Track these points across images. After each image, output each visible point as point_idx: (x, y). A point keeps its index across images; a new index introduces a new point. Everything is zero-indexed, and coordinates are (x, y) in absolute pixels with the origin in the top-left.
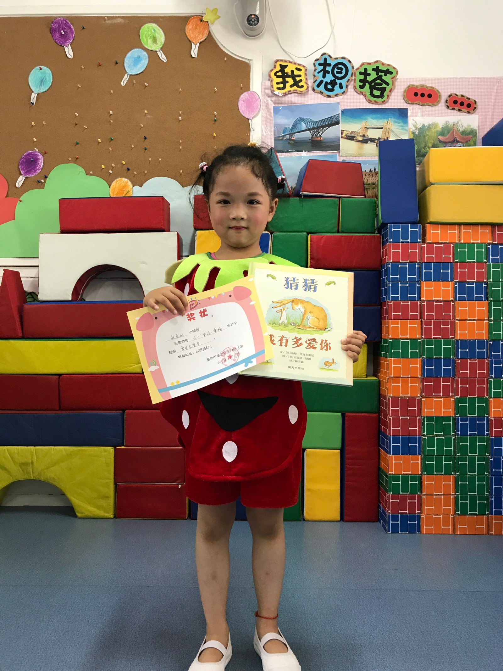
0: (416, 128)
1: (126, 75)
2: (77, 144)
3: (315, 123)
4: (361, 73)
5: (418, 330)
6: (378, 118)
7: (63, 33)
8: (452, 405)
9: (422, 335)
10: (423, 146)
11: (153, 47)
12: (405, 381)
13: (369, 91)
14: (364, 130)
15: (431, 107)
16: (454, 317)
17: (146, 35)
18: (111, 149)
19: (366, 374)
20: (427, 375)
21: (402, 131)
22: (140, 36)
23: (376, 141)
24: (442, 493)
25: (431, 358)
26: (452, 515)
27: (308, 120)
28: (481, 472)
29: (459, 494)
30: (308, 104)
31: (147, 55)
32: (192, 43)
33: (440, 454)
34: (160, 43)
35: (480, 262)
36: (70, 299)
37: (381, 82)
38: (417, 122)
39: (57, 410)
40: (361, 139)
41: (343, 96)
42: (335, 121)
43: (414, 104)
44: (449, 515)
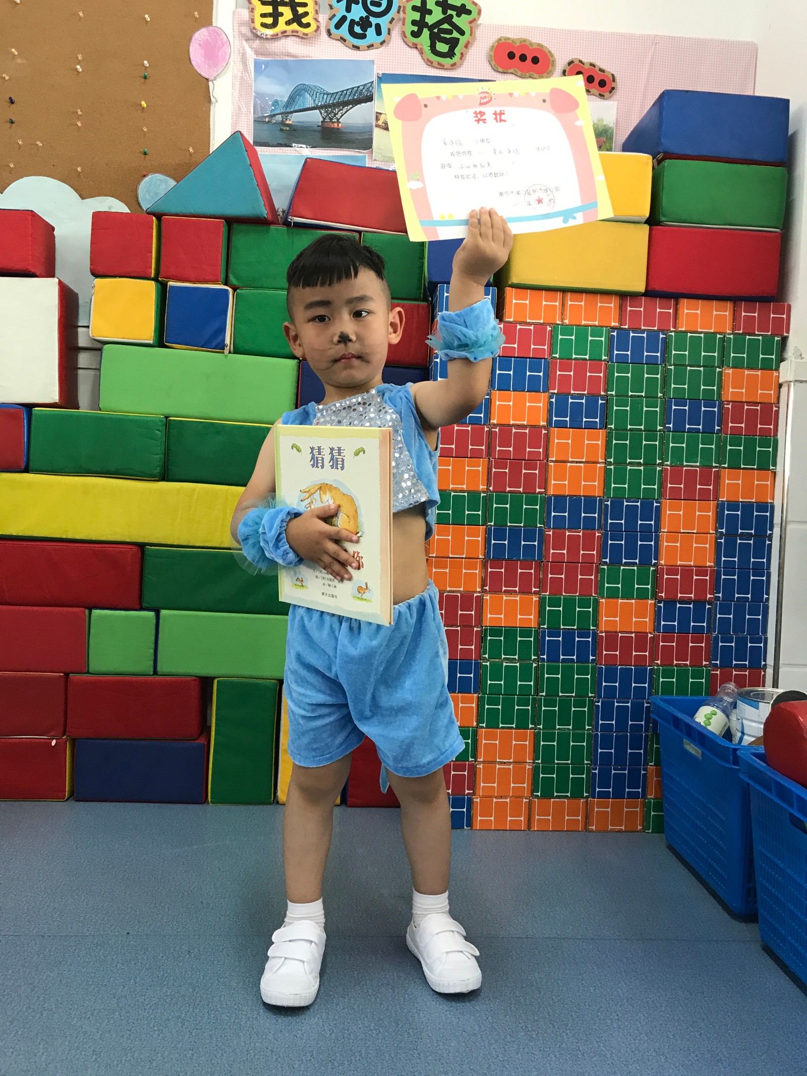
3: (330, 96)
4: (414, 8)
5: (482, 477)
8: (534, 609)
9: (489, 484)
12: (456, 564)
13: (428, 43)
16: (547, 456)
20: (493, 557)
24: (511, 761)
25: (502, 526)
26: (526, 798)
27: (316, 90)
28: (579, 725)
29: (540, 761)
30: (318, 59)
33: (510, 693)
35: (595, 360)
37: (450, 28)
41: (381, 49)
42: (367, 96)
43: (507, 73)
44: (522, 797)
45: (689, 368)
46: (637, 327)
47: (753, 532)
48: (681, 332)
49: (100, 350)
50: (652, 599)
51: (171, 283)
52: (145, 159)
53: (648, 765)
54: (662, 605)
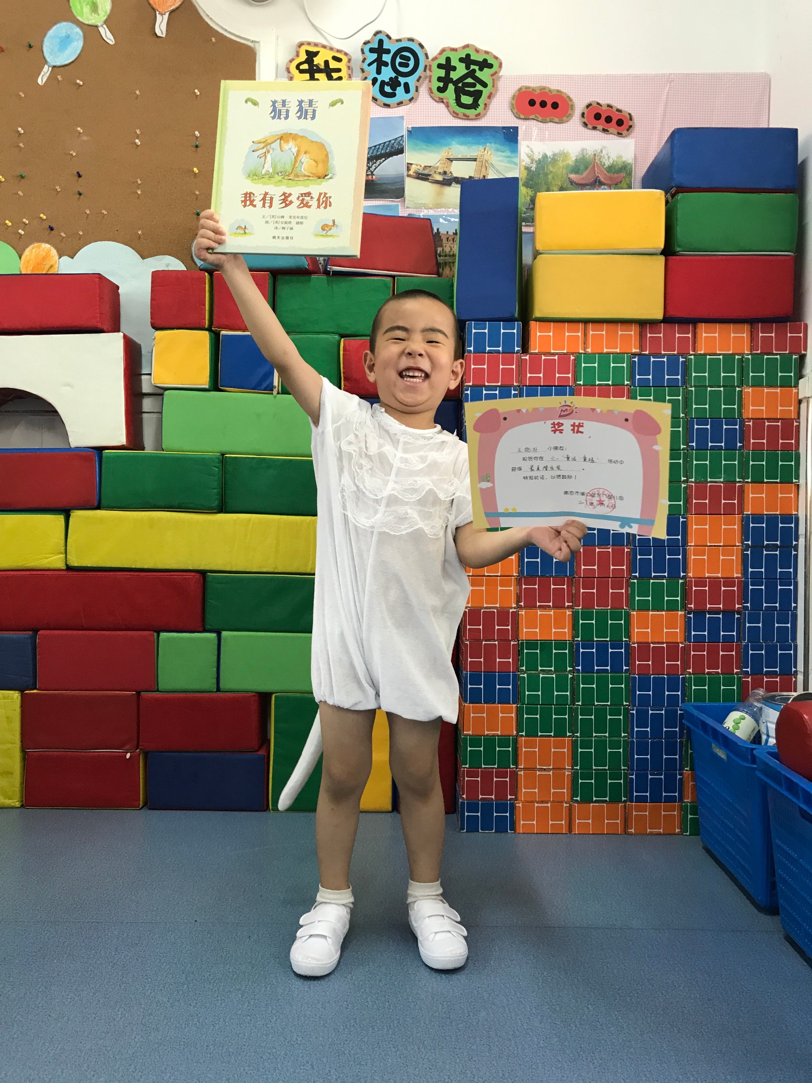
0: (532, 160)
1: (46, 67)
4: (440, 66)
6: (469, 143)
8: (568, 622)
11: (91, 20)
12: (491, 582)
13: (454, 96)
14: (445, 163)
15: (557, 124)
18: (20, 193)
20: (528, 572)
21: (508, 165)
23: (463, 182)
24: (551, 767)
26: (566, 803)
28: (615, 732)
29: (578, 768)
31: (81, 33)
32: (157, 13)
33: (547, 703)
34: (103, 13)
35: (618, 385)
37: (473, 81)
38: (534, 150)
40: (440, 178)
41: (410, 105)
42: (398, 149)
43: (528, 119)
44: (562, 802)
45: (709, 389)
46: (657, 352)
47: (778, 543)
48: (701, 355)
49: (162, 395)
50: (681, 610)
51: (223, 332)
53: (683, 769)
54: (692, 616)
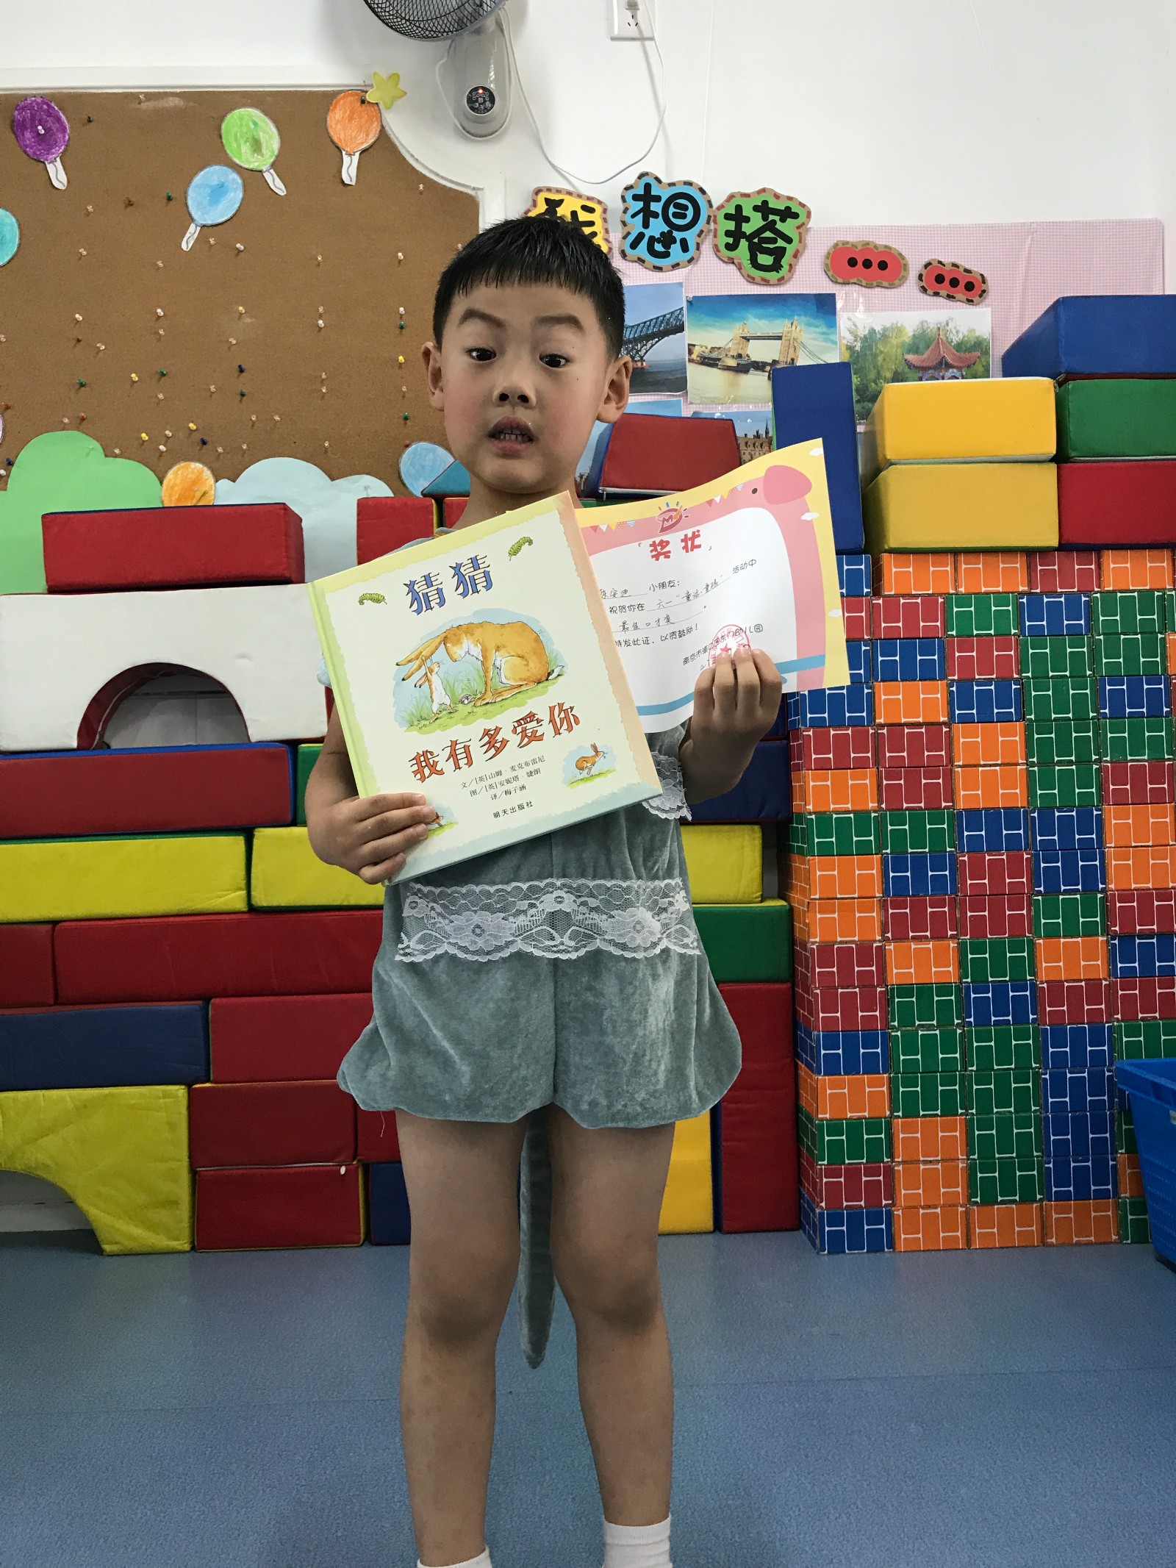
0: (856, 337)
1: (193, 226)
2: (82, 385)
4: (728, 217)
5: (871, 792)
6: (770, 316)
7: (43, 132)
8: (952, 959)
9: (880, 802)
10: (872, 375)
11: (253, 162)
12: (846, 906)
13: (748, 255)
15: (886, 290)
16: (951, 761)
17: (236, 135)
18: (161, 396)
19: (762, 895)
20: (895, 892)
21: (824, 344)
22: (223, 136)
23: (768, 368)
24: (939, 1158)
25: (900, 853)
26: (961, 1206)
28: (1022, 1107)
29: (976, 1157)
31: (239, 181)
32: (344, 153)
33: (929, 1071)
34: (270, 154)
35: (1003, 635)
36: (74, 744)
37: (773, 236)
38: (857, 324)
39: (51, 1005)
40: (733, 363)
41: (690, 267)
42: (675, 325)
43: (848, 284)
44: (955, 1206)
45: (1122, 637)
46: (1050, 589)
48: (1109, 592)
50: (1102, 935)
52: (405, 424)
53: (1117, 1152)
54: (1116, 942)
